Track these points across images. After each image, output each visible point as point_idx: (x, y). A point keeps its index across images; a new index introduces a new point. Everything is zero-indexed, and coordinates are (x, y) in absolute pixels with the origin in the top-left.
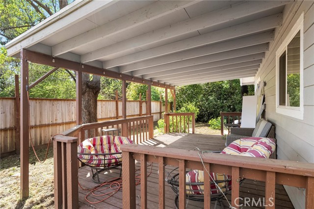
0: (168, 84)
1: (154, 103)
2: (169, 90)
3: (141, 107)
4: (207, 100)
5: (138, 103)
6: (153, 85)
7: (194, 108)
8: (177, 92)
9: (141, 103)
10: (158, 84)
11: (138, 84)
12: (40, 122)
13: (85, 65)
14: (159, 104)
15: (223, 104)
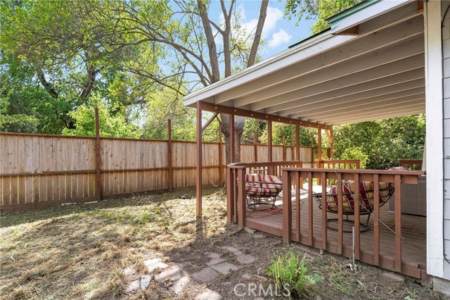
0: (322, 123)
1: (303, 149)
2: (323, 131)
3: (285, 154)
4: (388, 144)
5: (282, 148)
6: (301, 125)
7: (362, 154)
8: (337, 133)
9: (285, 148)
10: (308, 123)
11: (281, 124)
12: (186, 164)
13: (237, 109)
14: (310, 150)
15: (416, 152)
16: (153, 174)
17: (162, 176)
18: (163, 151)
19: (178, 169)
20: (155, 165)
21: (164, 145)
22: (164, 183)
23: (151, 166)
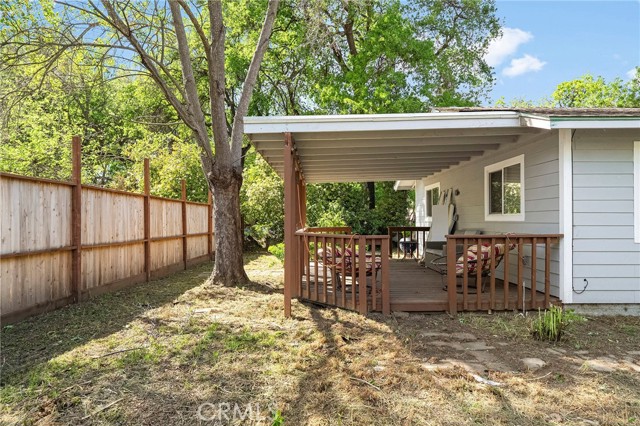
16: (45, 262)
17: (61, 266)
18: (64, 209)
19: (89, 248)
20: (48, 240)
21: (66, 193)
22: (64, 282)
23: (41, 245)
